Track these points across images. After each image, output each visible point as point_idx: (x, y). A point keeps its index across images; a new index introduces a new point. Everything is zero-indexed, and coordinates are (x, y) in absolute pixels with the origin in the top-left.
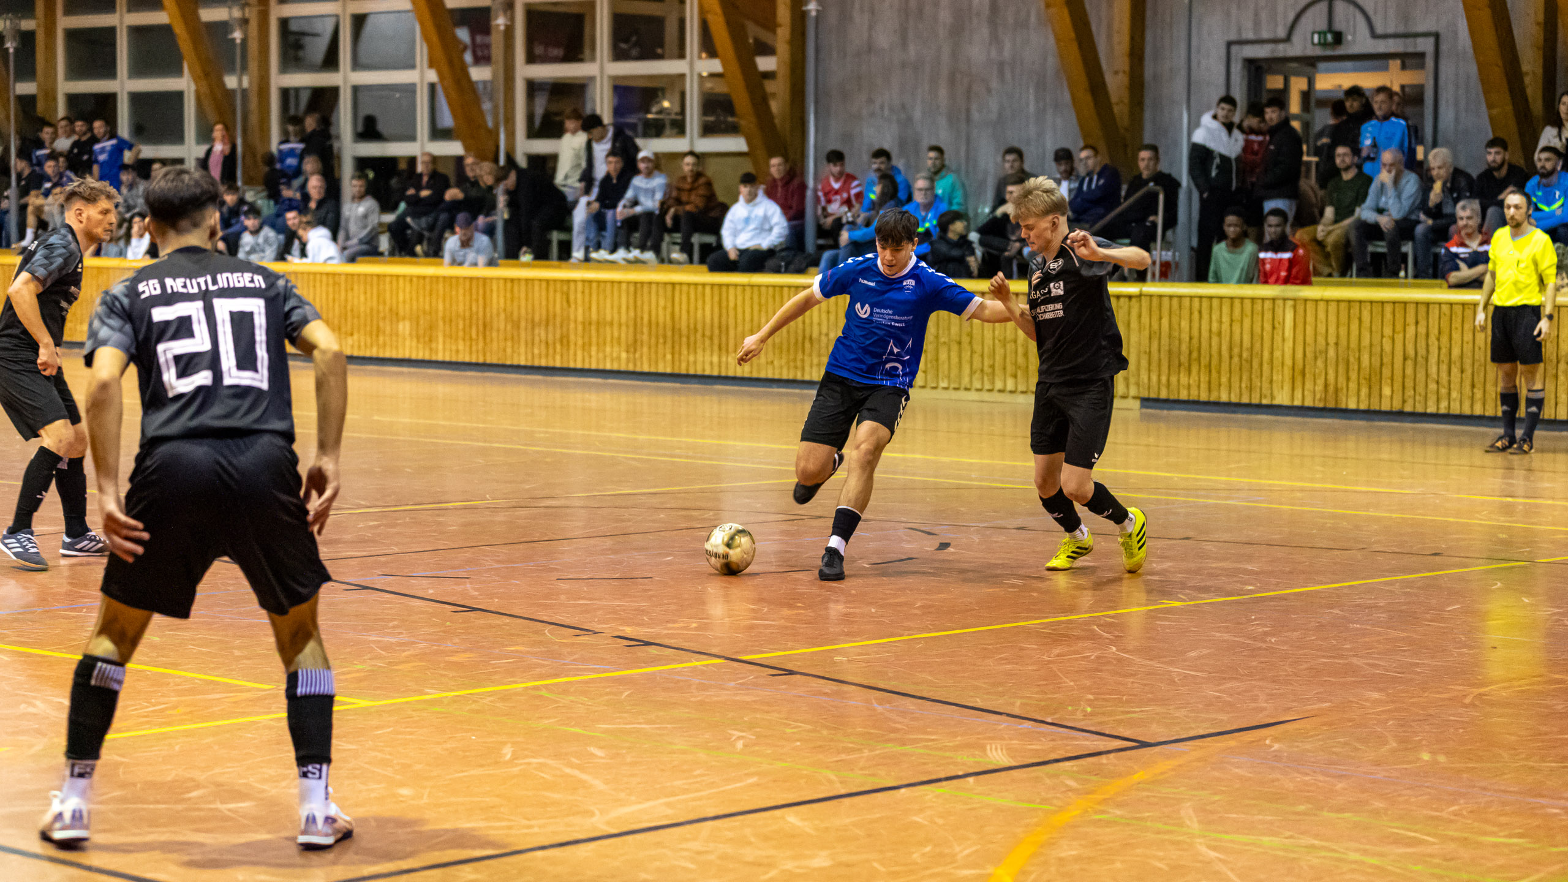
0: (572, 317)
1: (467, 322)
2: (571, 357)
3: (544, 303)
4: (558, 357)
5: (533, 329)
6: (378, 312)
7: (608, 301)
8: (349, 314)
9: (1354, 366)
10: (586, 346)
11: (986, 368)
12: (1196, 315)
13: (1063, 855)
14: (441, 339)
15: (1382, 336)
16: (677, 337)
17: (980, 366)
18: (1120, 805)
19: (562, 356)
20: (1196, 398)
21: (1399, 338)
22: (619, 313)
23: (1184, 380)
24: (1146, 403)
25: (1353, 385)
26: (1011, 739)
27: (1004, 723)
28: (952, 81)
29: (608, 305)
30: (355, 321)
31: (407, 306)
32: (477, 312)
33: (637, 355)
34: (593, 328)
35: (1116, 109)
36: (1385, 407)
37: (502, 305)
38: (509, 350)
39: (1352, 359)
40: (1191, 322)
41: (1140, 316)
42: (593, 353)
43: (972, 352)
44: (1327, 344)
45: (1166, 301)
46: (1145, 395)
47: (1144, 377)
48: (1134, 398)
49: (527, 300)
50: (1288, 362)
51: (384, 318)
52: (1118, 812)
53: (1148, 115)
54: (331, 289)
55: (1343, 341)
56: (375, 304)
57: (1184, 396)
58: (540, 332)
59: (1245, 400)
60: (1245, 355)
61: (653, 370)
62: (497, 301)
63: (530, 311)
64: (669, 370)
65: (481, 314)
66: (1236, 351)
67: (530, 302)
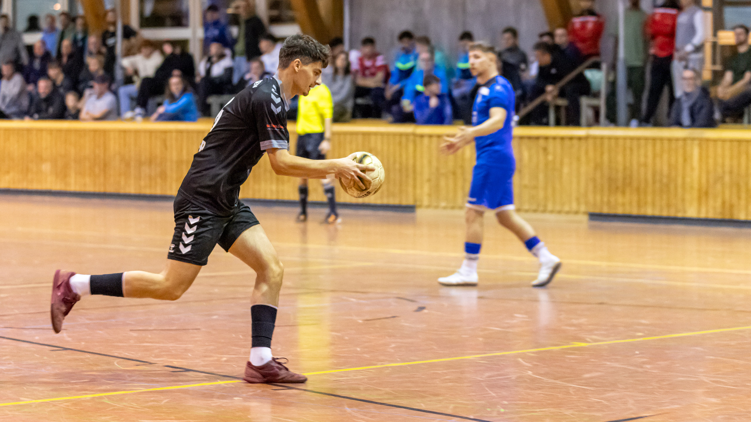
1: (92, 162)
2: (168, 187)
3: (148, 147)
4: (158, 188)
5: (140, 167)
6: (28, 156)
12: (628, 152)
14: (73, 175)
19: (161, 186)
20: (629, 213)
23: (620, 199)
24: (592, 217)
25: (743, 202)
31: (49, 151)
32: (99, 155)
37: (117, 149)
38: (122, 183)
39: (742, 183)
40: (624, 156)
41: (587, 153)
44: (724, 172)
45: (606, 142)
46: (592, 210)
47: (591, 197)
48: (585, 213)
49: (135, 145)
50: (696, 185)
51: (32, 160)
55: (735, 170)
56: (25, 150)
57: (620, 211)
58: (145, 170)
59: (665, 214)
60: (665, 180)
62: (114, 146)
63: (138, 153)
65: (102, 156)
66: (658, 177)
67: (138, 147)
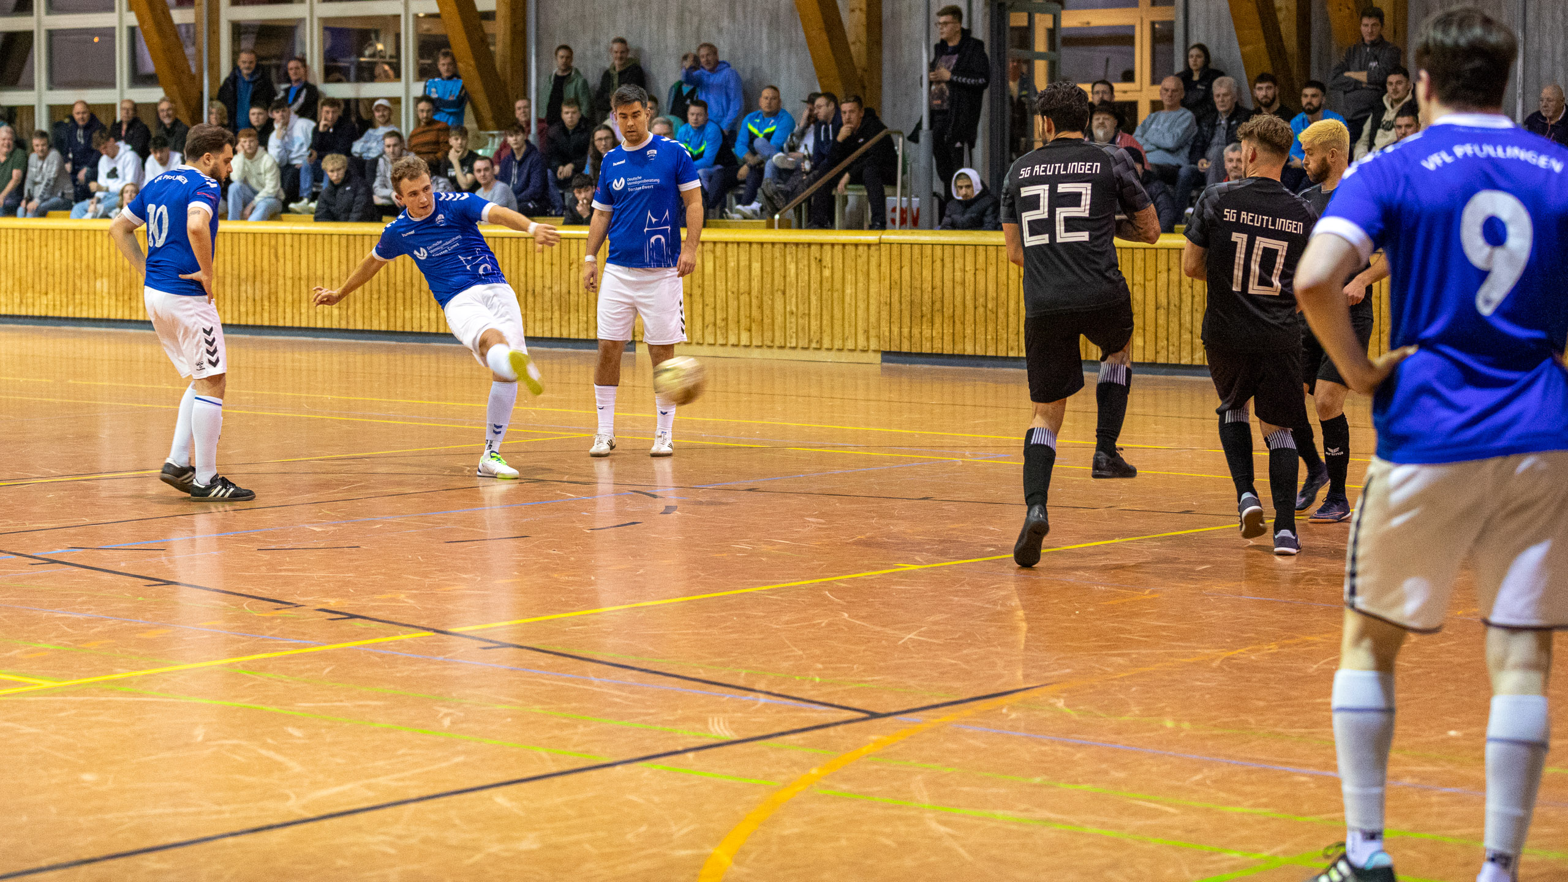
0: (281, 272)
2: (280, 314)
3: (251, 258)
4: (266, 315)
5: (239, 285)
6: (74, 269)
7: (319, 255)
8: (43, 271)
10: (296, 303)
11: (718, 322)
12: (938, 264)
13: (786, 832)
16: (392, 293)
17: (712, 320)
18: (846, 780)
19: (270, 313)
20: (940, 352)
22: (331, 268)
23: (927, 332)
24: (887, 357)
26: (734, 711)
27: (727, 694)
28: (681, 22)
29: (319, 259)
30: (50, 279)
31: (105, 263)
33: (350, 312)
35: (852, 48)
40: (933, 271)
41: (879, 264)
42: (303, 310)
43: (704, 305)
45: (906, 249)
46: (887, 347)
47: (885, 329)
48: (875, 351)
49: (232, 255)
51: (81, 277)
52: (844, 787)
53: (886, 55)
54: (24, 246)
56: (71, 261)
57: (927, 349)
58: (247, 289)
59: (991, 352)
60: (990, 306)
61: (367, 327)
63: (236, 266)
64: (384, 328)
66: (981, 300)
67: (236, 257)
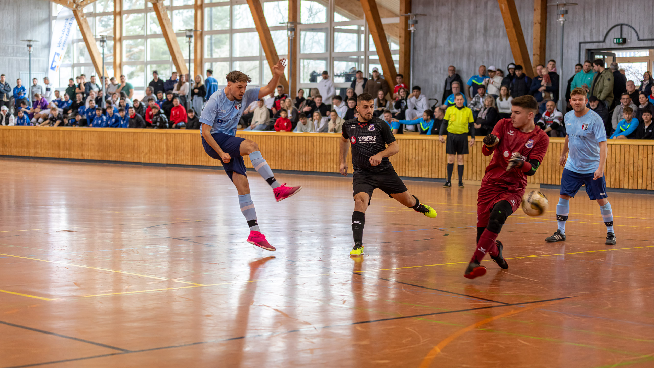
0: (315, 151)
1: (275, 153)
2: (315, 167)
3: (304, 146)
4: (309, 167)
5: (300, 156)
7: (329, 145)
9: (627, 171)
10: (321, 163)
15: (638, 159)
17: (476, 171)
19: (311, 167)
21: (645, 160)
22: (334, 150)
24: (543, 186)
25: (626, 179)
32: (278, 150)
34: (323, 156)
36: (640, 188)
37: (288, 146)
38: (290, 164)
39: (626, 168)
42: (323, 166)
43: (472, 165)
44: (616, 162)
46: (542, 183)
47: (542, 176)
48: (538, 184)
49: (298, 144)
55: (622, 161)
58: (303, 157)
62: (286, 145)
63: (299, 149)
65: (280, 150)
67: (299, 145)
